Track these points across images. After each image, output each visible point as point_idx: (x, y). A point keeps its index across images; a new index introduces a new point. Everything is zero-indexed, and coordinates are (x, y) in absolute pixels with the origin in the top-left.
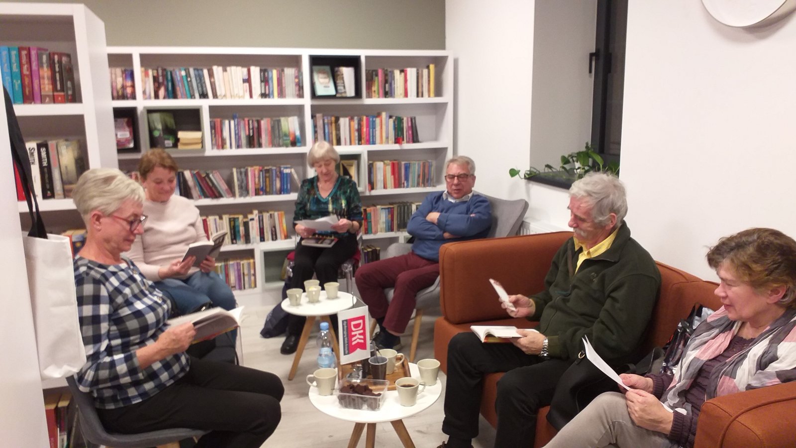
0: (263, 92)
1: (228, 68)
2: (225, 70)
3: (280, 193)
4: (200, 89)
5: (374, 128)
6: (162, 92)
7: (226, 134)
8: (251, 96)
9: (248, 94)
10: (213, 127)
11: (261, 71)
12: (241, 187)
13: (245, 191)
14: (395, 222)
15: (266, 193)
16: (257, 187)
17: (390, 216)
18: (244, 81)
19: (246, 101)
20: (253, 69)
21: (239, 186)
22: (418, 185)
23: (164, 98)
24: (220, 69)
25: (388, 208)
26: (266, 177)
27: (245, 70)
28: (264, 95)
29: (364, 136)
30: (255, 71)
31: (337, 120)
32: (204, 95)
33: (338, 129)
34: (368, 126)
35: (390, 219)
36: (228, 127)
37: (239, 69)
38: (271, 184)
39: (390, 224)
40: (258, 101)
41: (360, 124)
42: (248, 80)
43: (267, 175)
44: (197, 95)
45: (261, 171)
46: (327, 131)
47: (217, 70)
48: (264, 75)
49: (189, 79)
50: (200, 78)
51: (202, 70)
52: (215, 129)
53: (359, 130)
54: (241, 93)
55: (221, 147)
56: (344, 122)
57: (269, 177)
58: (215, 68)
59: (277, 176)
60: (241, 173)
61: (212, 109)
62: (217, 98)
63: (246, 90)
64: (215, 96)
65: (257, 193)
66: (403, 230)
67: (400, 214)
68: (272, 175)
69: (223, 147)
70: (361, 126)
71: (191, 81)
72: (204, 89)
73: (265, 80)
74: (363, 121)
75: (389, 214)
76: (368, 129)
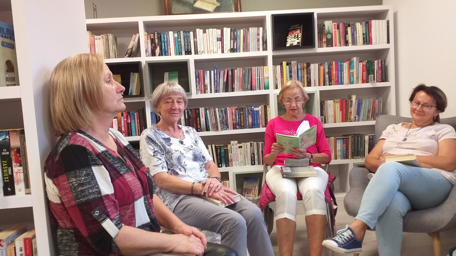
0: (232, 47)
1: (207, 30)
2: (204, 32)
3: (252, 128)
4: (186, 47)
5: (342, 71)
6: (158, 51)
7: (207, 81)
8: (223, 52)
9: (220, 50)
10: (197, 77)
11: (231, 31)
12: (222, 122)
13: (225, 125)
14: (350, 151)
15: (242, 127)
16: (234, 122)
17: (345, 145)
18: (218, 40)
19: (219, 55)
20: (225, 29)
21: (220, 121)
22: (368, 119)
23: (159, 55)
24: (202, 31)
25: (343, 139)
26: (240, 114)
27: (219, 31)
28: (233, 50)
29: (334, 77)
30: (227, 31)
31: (308, 65)
32: (188, 52)
33: (309, 73)
34: (337, 70)
35: (345, 148)
36: (208, 77)
37: (215, 30)
38: (245, 120)
39: (345, 153)
40: (228, 55)
41: (330, 68)
42: (221, 39)
43: (242, 113)
44: (183, 52)
45: (237, 109)
46: (300, 75)
47: (199, 32)
48: (234, 33)
49: (179, 40)
50: (187, 38)
51: (189, 32)
52: (199, 78)
53: (330, 73)
54: (215, 50)
55: (203, 92)
56: (314, 67)
57: (243, 114)
58: (197, 30)
59: (249, 113)
60: (222, 112)
61: (196, 62)
62: (198, 54)
63: (219, 46)
64: (196, 52)
65: (234, 128)
66: (356, 157)
67: (353, 143)
68: (245, 113)
69: (205, 92)
70: (331, 70)
71: (180, 41)
72: (189, 47)
73: (234, 38)
74: (332, 65)
75: (344, 143)
76: (337, 72)
